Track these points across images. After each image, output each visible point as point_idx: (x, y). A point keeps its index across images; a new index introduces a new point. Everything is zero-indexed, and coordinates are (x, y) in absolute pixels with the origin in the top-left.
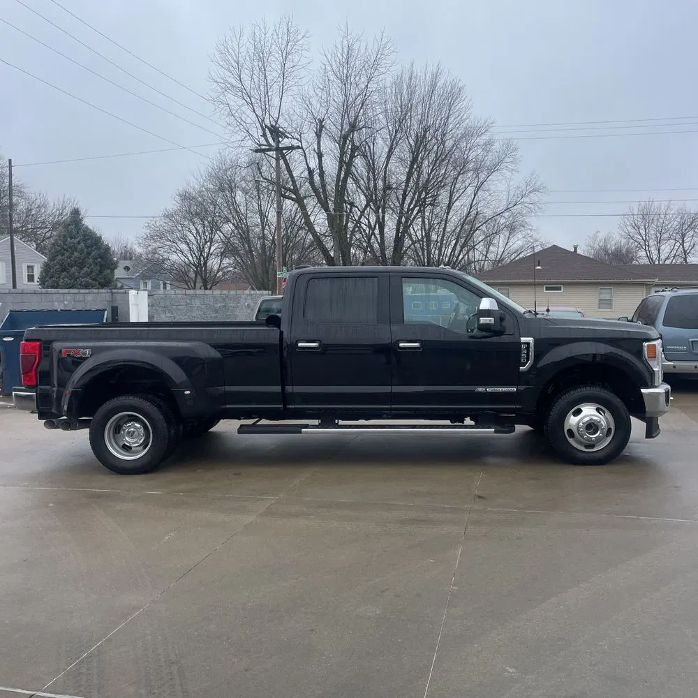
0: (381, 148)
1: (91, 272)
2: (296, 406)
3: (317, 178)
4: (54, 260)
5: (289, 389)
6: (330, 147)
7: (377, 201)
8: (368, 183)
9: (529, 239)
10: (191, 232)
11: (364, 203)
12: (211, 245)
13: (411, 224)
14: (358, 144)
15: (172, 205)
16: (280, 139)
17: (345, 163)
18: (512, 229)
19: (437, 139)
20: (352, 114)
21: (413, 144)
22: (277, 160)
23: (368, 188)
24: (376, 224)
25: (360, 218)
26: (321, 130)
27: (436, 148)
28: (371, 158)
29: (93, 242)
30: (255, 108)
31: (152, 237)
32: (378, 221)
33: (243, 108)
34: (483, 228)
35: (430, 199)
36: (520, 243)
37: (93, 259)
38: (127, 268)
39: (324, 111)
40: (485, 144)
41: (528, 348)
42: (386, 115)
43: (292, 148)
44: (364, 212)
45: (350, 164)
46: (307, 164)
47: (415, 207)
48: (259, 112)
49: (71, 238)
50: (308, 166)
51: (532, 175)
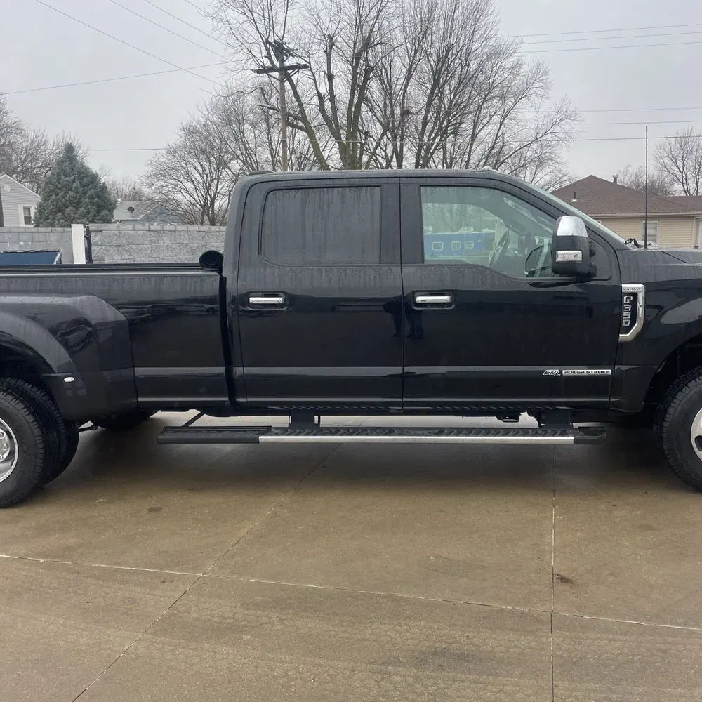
0: (399, 69)
1: (88, 213)
2: (249, 399)
3: (328, 105)
4: (48, 200)
5: (238, 371)
6: (341, 68)
7: (394, 129)
8: (385, 110)
9: (557, 174)
10: (195, 168)
11: (380, 132)
12: (218, 183)
13: (432, 156)
14: (372, 65)
15: (176, 139)
16: (285, 58)
17: (358, 86)
18: (540, 163)
19: (460, 59)
20: (365, 29)
21: (434, 66)
22: (282, 81)
23: (384, 115)
24: (393, 155)
25: (376, 149)
26: (331, 47)
27: (459, 69)
28: (388, 82)
29: (88, 180)
30: (258, 25)
31: (155, 175)
32: (395, 151)
33: (245, 26)
34: (509, 160)
35: (453, 127)
36: (548, 178)
37: (89, 199)
38: (131, 209)
39: (334, 27)
40: (512, 68)
41: (634, 303)
42: (404, 32)
43: (297, 68)
44: (380, 143)
45: (363, 87)
46: (317, 89)
47: (436, 136)
48: (262, 30)
49: (66, 176)
50: (318, 91)
51: (564, 101)
